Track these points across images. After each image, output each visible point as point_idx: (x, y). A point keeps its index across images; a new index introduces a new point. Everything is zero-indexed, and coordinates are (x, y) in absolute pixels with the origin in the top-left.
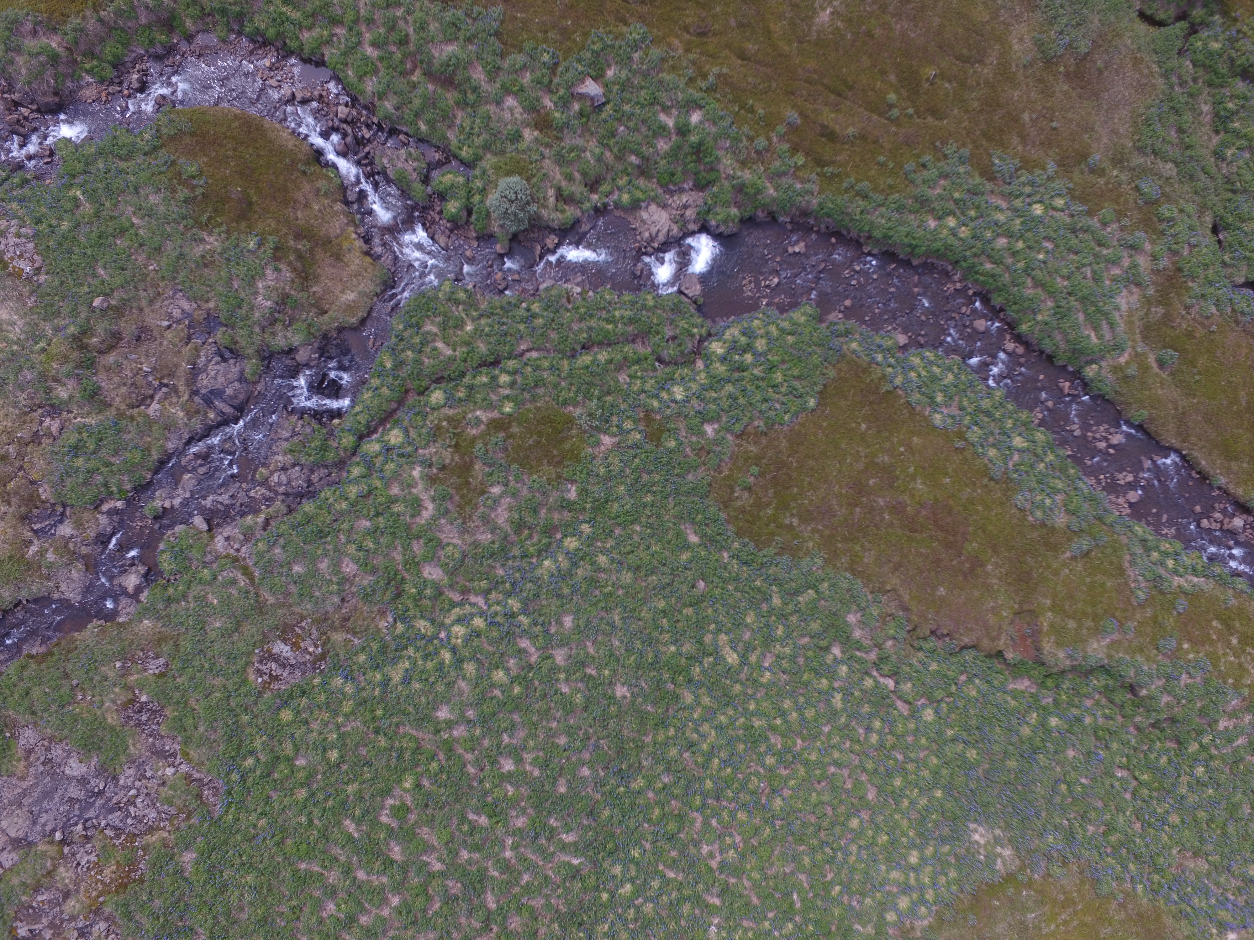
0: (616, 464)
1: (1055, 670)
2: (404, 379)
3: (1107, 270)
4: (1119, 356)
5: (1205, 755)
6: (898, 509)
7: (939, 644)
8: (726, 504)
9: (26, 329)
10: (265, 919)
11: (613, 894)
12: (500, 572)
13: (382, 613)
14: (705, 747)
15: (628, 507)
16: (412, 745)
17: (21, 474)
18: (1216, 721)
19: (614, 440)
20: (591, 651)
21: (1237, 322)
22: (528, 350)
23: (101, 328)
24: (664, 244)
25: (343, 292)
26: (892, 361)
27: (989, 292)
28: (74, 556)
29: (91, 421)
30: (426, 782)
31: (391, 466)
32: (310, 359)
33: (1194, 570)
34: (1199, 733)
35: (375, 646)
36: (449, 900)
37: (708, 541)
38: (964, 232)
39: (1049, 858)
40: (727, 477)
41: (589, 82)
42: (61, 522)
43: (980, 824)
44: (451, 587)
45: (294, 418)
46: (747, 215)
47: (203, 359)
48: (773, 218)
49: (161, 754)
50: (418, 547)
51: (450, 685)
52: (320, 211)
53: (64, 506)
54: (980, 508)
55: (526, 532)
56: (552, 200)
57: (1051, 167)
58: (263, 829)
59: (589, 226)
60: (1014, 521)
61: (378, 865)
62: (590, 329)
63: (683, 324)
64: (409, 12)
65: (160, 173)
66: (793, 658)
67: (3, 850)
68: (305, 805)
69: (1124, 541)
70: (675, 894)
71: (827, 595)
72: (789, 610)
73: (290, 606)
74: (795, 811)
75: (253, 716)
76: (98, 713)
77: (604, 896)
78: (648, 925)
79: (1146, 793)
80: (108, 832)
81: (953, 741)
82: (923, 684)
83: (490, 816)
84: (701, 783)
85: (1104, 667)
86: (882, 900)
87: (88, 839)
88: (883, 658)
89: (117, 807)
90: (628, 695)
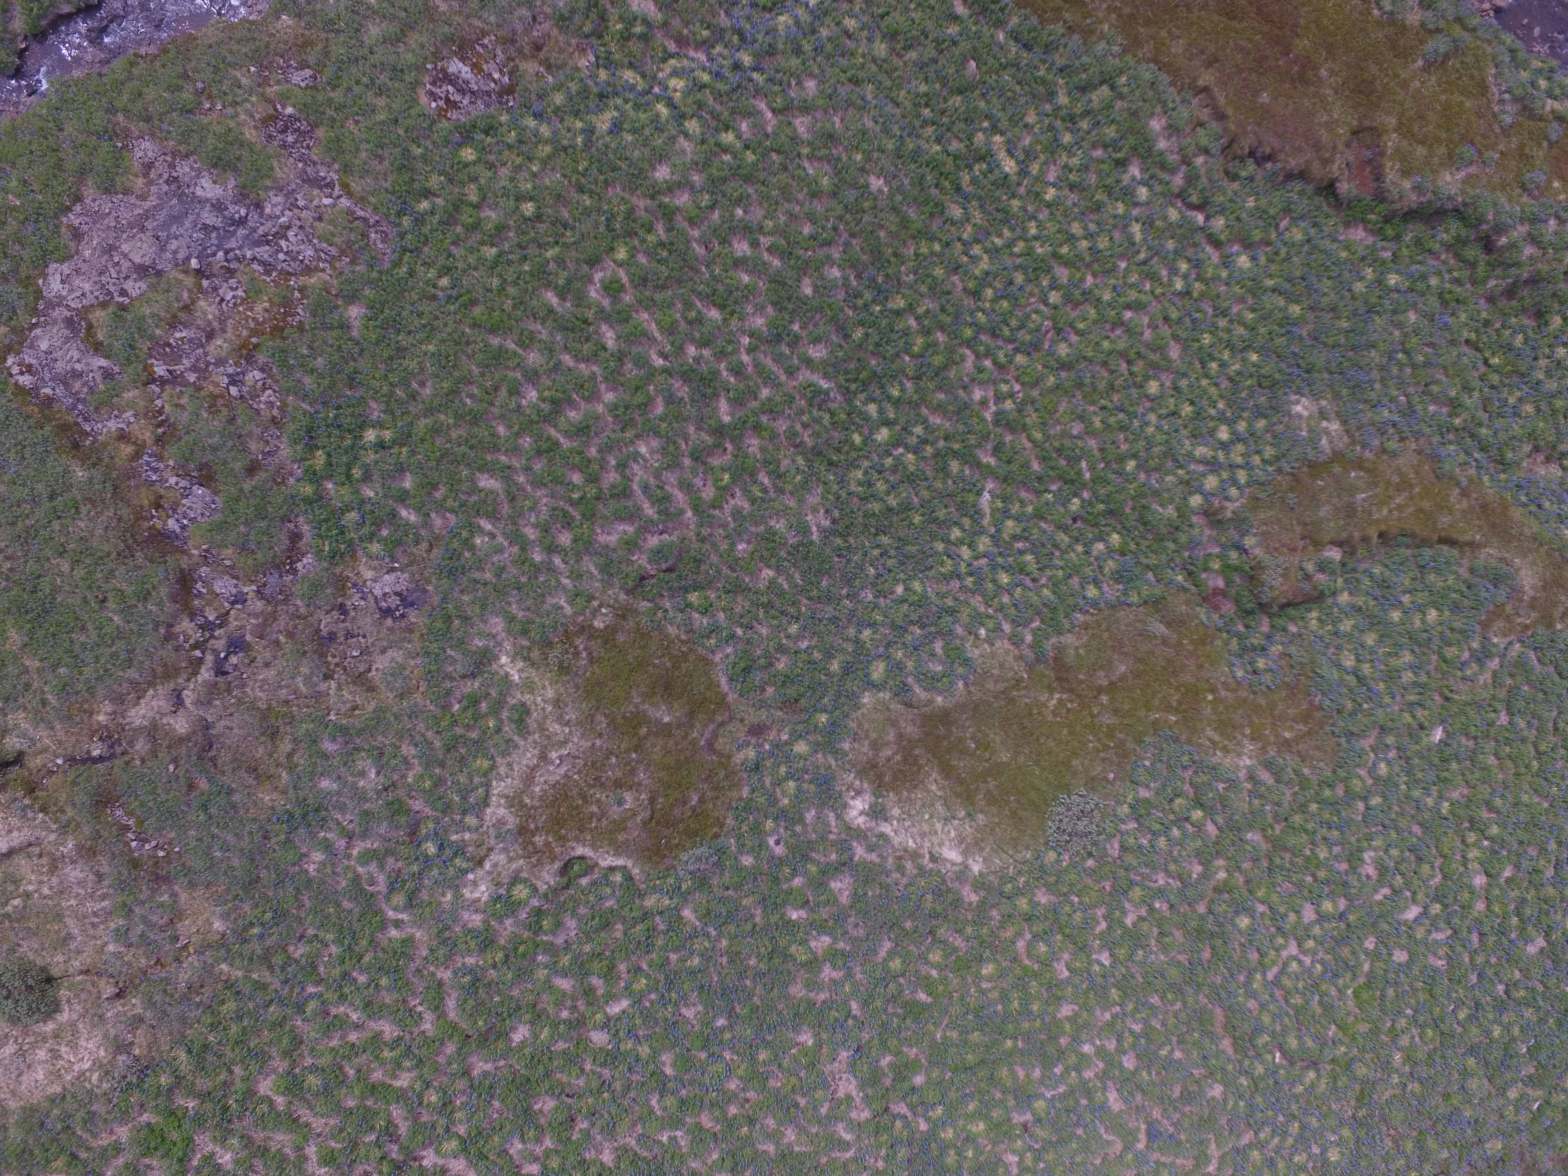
1: (1397, 209)
7: (1260, 170)
10: (451, 397)
12: (725, 20)
13: (583, 51)
14: (976, 272)
16: (626, 210)
30: (642, 257)
34: (1564, 303)
36: (674, 403)
37: (980, 11)
43: (1303, 394)
44: (666, 29)
49: (315, 183)
51: (670, 141)
60: (1356, 15)
61: (587, 350)
66: (1084, 168)
67: (127, 278)
68: (496, 263)
69: (1489, 50)
70: (941, 444)
71: (1125, 90)
72: (1079, 109)
73: (468, 17)
74: (1085, 358)
75: (426, 148)
76: (232, 124)
77: (857, 439)
78: (910, 479)
79: (1495, 378)
80: (255, 266)
81: (1274, 291)
82: (1238, 219)
83: (722, 307)
84: (972, 314)
85: (1456, 210)
86: (1186, 477)
87: (231, 272)
88: (1191, 179)
89: (264, 240)
90: (886, 189)
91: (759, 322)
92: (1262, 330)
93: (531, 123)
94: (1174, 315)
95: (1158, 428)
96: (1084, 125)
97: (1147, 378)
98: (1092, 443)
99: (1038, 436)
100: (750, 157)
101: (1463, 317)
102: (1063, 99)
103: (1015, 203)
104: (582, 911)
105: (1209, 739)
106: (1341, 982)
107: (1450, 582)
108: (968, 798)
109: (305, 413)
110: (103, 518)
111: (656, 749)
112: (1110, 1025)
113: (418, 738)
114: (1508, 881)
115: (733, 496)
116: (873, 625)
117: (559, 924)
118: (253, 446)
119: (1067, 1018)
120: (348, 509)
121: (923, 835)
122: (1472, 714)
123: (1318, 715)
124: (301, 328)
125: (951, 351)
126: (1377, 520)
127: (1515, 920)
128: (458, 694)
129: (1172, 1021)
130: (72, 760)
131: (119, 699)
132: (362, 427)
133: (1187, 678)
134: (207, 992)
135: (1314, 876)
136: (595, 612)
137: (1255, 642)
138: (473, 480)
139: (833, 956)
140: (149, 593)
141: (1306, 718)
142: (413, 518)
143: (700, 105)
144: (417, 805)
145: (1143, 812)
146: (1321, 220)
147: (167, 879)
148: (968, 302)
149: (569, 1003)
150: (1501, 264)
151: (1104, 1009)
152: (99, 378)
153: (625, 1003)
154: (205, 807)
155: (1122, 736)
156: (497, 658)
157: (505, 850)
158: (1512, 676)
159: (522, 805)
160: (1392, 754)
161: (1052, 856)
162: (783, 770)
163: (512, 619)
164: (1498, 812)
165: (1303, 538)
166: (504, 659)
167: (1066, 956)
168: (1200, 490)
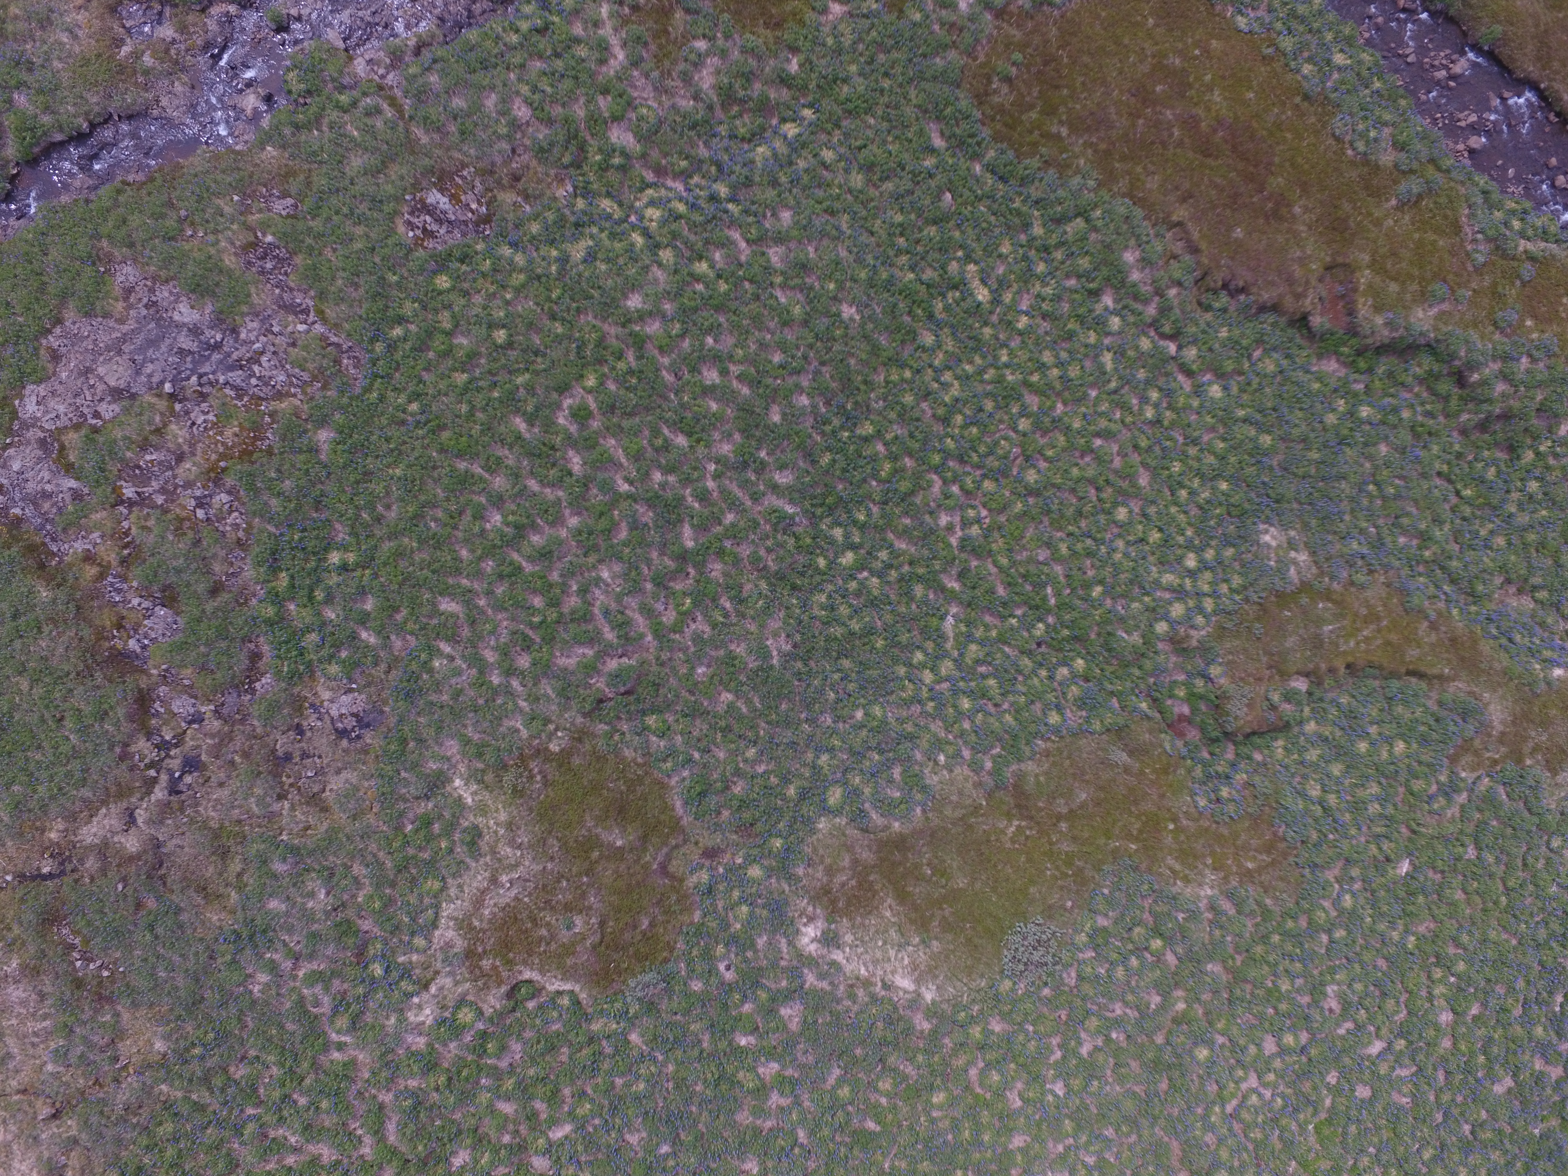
0: (848, 34)
1: (1370, 344)
5: (1540, 467)
6: (1190, 123)
7: (1233, 302)
8: (981, 98)
11: (832, 563)
12: (704, 151)
13: (561, 181)
14: (946, 399)
15: (861, 89)
16: (595, 337)
18: (1558, 423)
19: (847, 8)
20: (813, 257)
28: (177, 65)
30: (611, 384)
33: (1543, 233)
34: (1537, 437)
35: (551, 216)
36: (638, 528)
37: (958, 144)
39: (1352, 564)
40: (983, 65)
43: (1272, 524)
44: (644, 160)
49: (290, 309)
50: (604, 103)
51: (643, 270)
54: (1289, 136)
55: (736, 108)
58: (414, 414)
60: (1330, 155)
61: (553, 475)
66: (1056, 300)
67: (101, 400)
68: (466, 389)
69: (1463, 190)
70: (906, 568)
71: (1100, 223)
72: (1053, 240)
73: (448, 149)
74: (1053, 485)
75: (402, 277)
76: (213, 251)
77: (822, 562)
78: (873, 603)
79: (1467, 511)
80: (228, 391)
81: (1244, 421)
82: (1210, 350)
83: (689, 435)
84: (940, 440)
85: (1428, 345)
86: (1153, 604)
87: (203, 397)
88: (1164, 310)
89: (237, 365)
90: (857, 317)
91: (726, 449)
92: (1232, 460)
93: (507, 251)
94: (1144, 443)
95: (1126, 555)
96: (1059, 255)
97: (1115, 504)
98: (1058, 569)
99: (1004, 561)
100: (723, 287)
101: (1435, 449)
102: (1038, 230)
103: (987, 331)
104: (528, 1034)
105: (1170, 869)
106: (1302, 1116)
107: (1418, 714)
108: (923, 925)
109: (270, 535)
110: (65, 638)
111: (607, 873)
112: (1062, 1157)
113: (369, 858)
114: (1475, 1018)
115: (694, 620)
116: (831, 750)
117: (503, 1048)
118: (217, 568)
119: (1020, 1149)
120: (309, 630)
121: (875, 962)
122: (1440, 848)
123: (1282, 845)
124: (270, 452)
125: (917, 476)
126: (1344, 652)
127: (1482, 1059)
128: (411, 815)
129: (1126, 1154)
130: (21, 877)
131: (72, 817)
132: (326, 550)
133: (1148, 806)
134: (145, 1113)
135: (1275, 1008)
136: (551, 736)
137: (1220, 769)
138: (434, 605)
139: (782, 1083)
140: (106, 713)
141: (1268, 848)
142: (372, 640)
143: (675, 235)
144: (366, 925)
145: (1100, 941)
146: (1294, 351)
147: (110, 1000)
148: (938, 428)
149: (511, 1127)
150: (1473, 399)
151: (1056, 1141)
152: (68, 499)
153: (568, 1128)
154: (151, 927)
155: (1080, 864)
156: (450, 780)
157: (451, 974)
158: (1480, 811)
159: (471, 928)
160: (1357, 886)
161: (1007, 984)
162: (736, 894)
163: (467, 742)
164: (1465, 949)
165: (1270, 667)
166: (458, 782)
167: (1019, 1085)
168: (1166, 618)
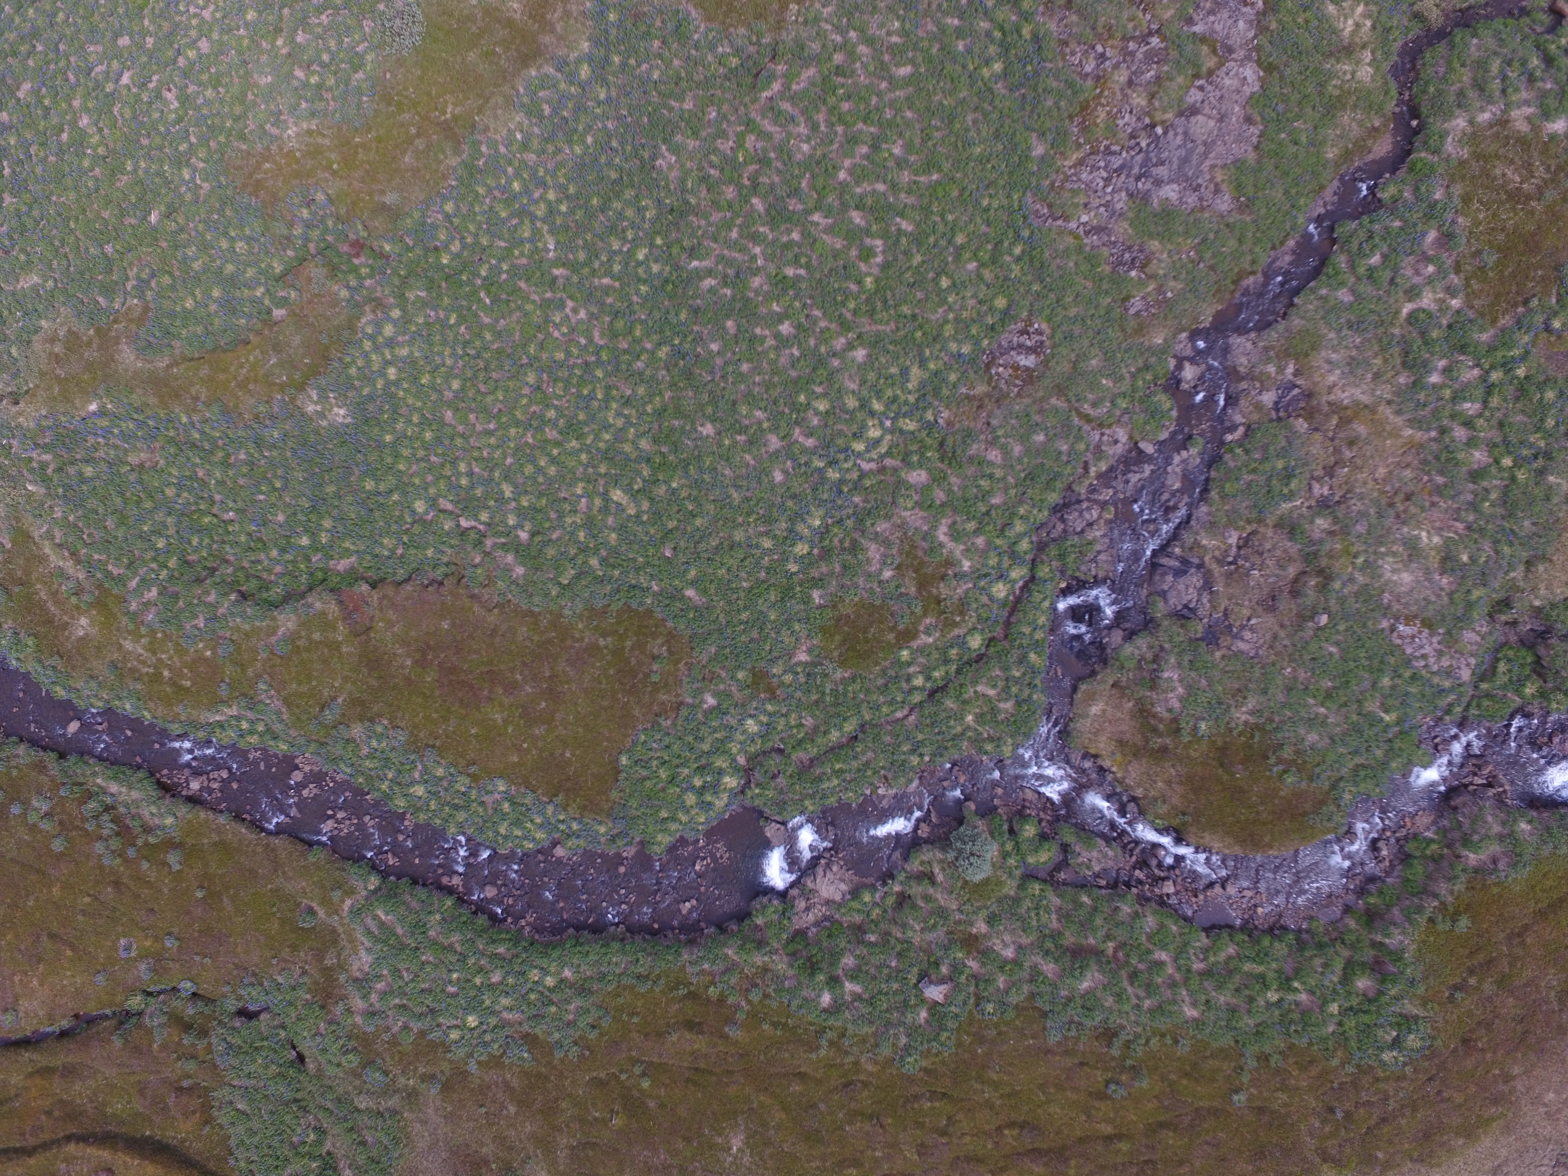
0: (786, 638)
1: (319, 589)
2: (1012, 647)
3: (388, 984)
4: (352, 905)
5: (161, 559)
6: (511, 688)
7: (431, 575)
8: (671, 636)
9: (1379, 571)
10: (951, 122)
11: (652, 245)
12: (857, 499)
13: (949, 424)
14: (614, 405)
15: (760, 602)
16: (877, 317)
17: (1330, 434)
18: (160, 594)
19: (795, 660)
20: (748, 457)
21: (254, 974)
22: (907, 716)
23: (1311, 595)
24: (815, 866)
25: (1104, 711)
26: (562, 827)
27: (493, 926)
28: (1250, 377)
29: (1286, 506)
30: (854, 287)
31: (993, 561)
32: (1108, 635)
33: (222, 727)
34: (171, 577)
35: (945, 392)
36: (795, 192)
37: (676, 595)
38: (534, 975)
39: (273, 417)
40: (678, 661)
41: (940, 998)
42: (1276, 403)
43: (342, 424)
44: (895, 470)
45: (1101, 574)
46: (747, 922)
47: (1205, 601)
48: (722, 928)
49: (1099, 230)
50: (939, 495)
51: (863, 382)
52: (1155, 782)
53: (1279, 419)
54: (435, 715)
55: (846, 545)
56: (936, 870)
57: (473, 1067)
58: (983, 197)
59: (894, 857)
60: (400, 714)
61: (869, 201)
62: (855, 758)
63: (770, 793)
64: (1138, 1007)
65: (1318, 765)
66: (561, 516)
67: (1203, 101)
68: (953, 232)
69: (293, 731)
70: (596, 266)
72: (580, 559)
73: (1034, 402)
74: (513, 378)
76: (1169, 246)
77: (659, 241)
78: (611, 229)
79: (202, 505)
80: (1117, 148)
81: (390, 492)
83: (785, 278)
84: (607, 372)
85: (276, 606)
86: (408, 327)
87: (1132, 136)
89: (1118, 171)
90: (699, 428)
91: (756, 282)
92: (389, 460)
93: (966, 349)
94: (459, 441)
95: (442, 354)
96: (573, 552)
97: (463, 389)
98: (487, 320)
99: (529, 307)
100: (802, 398)
101: (243, 538)
102: (594, 562)
103: (602, 470)
105: (324, 136)
107: (185, 332)
108: (488, 10)
109: (1047, 59)
115: (731, 148)
116: (599, 103)
118: (1074, 18)
124: (1071, 117)
125: (614, 335)
126: (254, 349)
132: (1005, 70)
133: (357, 173)
135: (210, 74)
136: (799, 14)
137: (316, 231)
138: (914, 66)
142: (949, 21)
143: (852, 421)
145: (356, 61)
146: (373, 563)
148: (612, 380)
152: (1195, 16)
155: (391, 109)
158: (114, 282)
160: (183, 188)
165: (305, 315)
168: (395, 323)
